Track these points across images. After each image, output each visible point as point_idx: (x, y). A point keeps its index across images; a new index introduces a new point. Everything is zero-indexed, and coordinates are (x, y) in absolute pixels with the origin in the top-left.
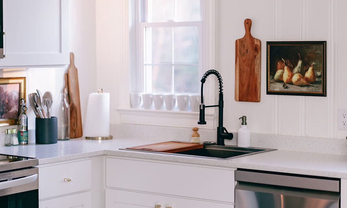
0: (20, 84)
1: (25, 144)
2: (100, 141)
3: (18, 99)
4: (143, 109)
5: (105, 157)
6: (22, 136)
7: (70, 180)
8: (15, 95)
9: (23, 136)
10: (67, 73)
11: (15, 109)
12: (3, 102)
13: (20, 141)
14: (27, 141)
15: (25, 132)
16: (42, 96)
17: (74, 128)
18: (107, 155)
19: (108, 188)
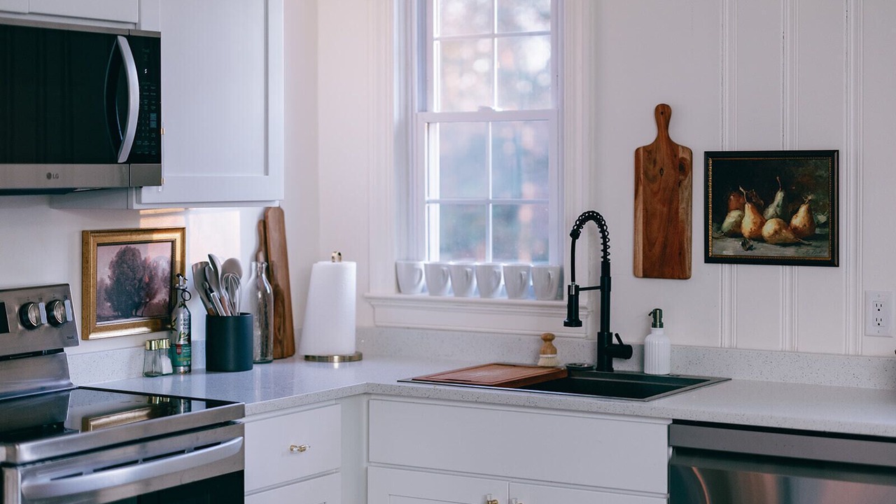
0: (173, 242)
1: (185, 373)
2: (336, 365)
3: (169, 275)
4: (426, 295)
6: (179, 354)
8: (164, 265)
9: (182, 355)
10: (263, 218)
11: (162, 296)
12: (140, 281)
13: (175, 365)
14: (190, 366)
15: (185, 345)
16: (220, 267)
17: (280, 338)
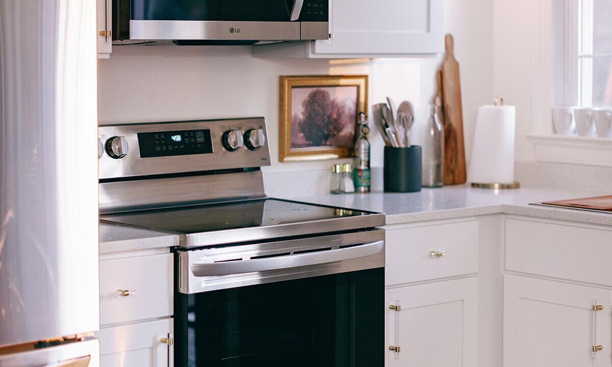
0: (358, 87)
1: (365, 192)
2: (497, 191)
3: (355, 113)
4: (576, 136)
5: (503, 217)
6: (360, 177)
7: (441, 255)
8: (350, 106)
9: (362, 178)
10: (440, 69)
11: (348, 130)
12: (329, 117)
13: (356, 186)
14: (369, 187)
15: (365, 170)
16: (395, 108)
17: (452, 168)
18: (507, 214)
19: (509, 272)
